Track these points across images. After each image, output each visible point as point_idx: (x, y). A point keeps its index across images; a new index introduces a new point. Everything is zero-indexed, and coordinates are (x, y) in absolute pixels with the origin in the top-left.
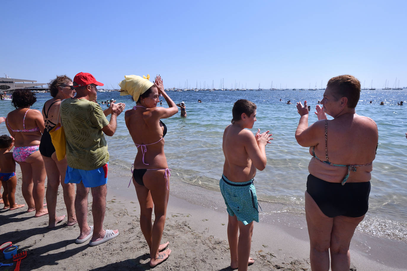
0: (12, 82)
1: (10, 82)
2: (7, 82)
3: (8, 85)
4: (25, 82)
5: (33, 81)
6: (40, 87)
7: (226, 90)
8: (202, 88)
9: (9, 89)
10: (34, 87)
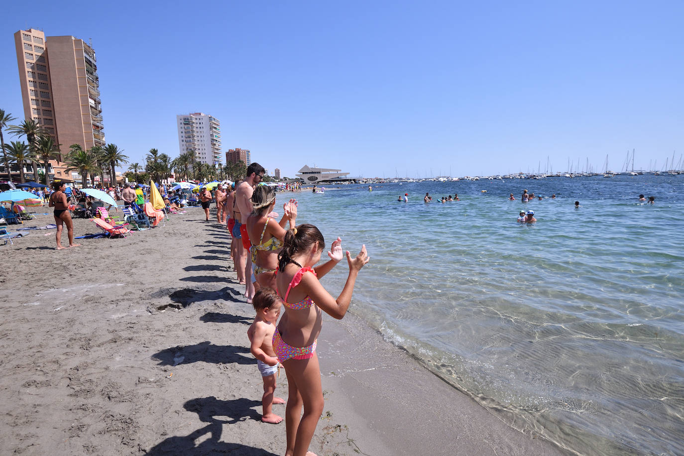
0: (320, 173)
1: (318, 173)
2: (315, 173)
3: (316, 175)
4: (331, 172)
5: (337, 171)
6: (343, 177)
7: (641, 174)
8: (580, 172)
9: (317, 181)
10: (338, 178)
